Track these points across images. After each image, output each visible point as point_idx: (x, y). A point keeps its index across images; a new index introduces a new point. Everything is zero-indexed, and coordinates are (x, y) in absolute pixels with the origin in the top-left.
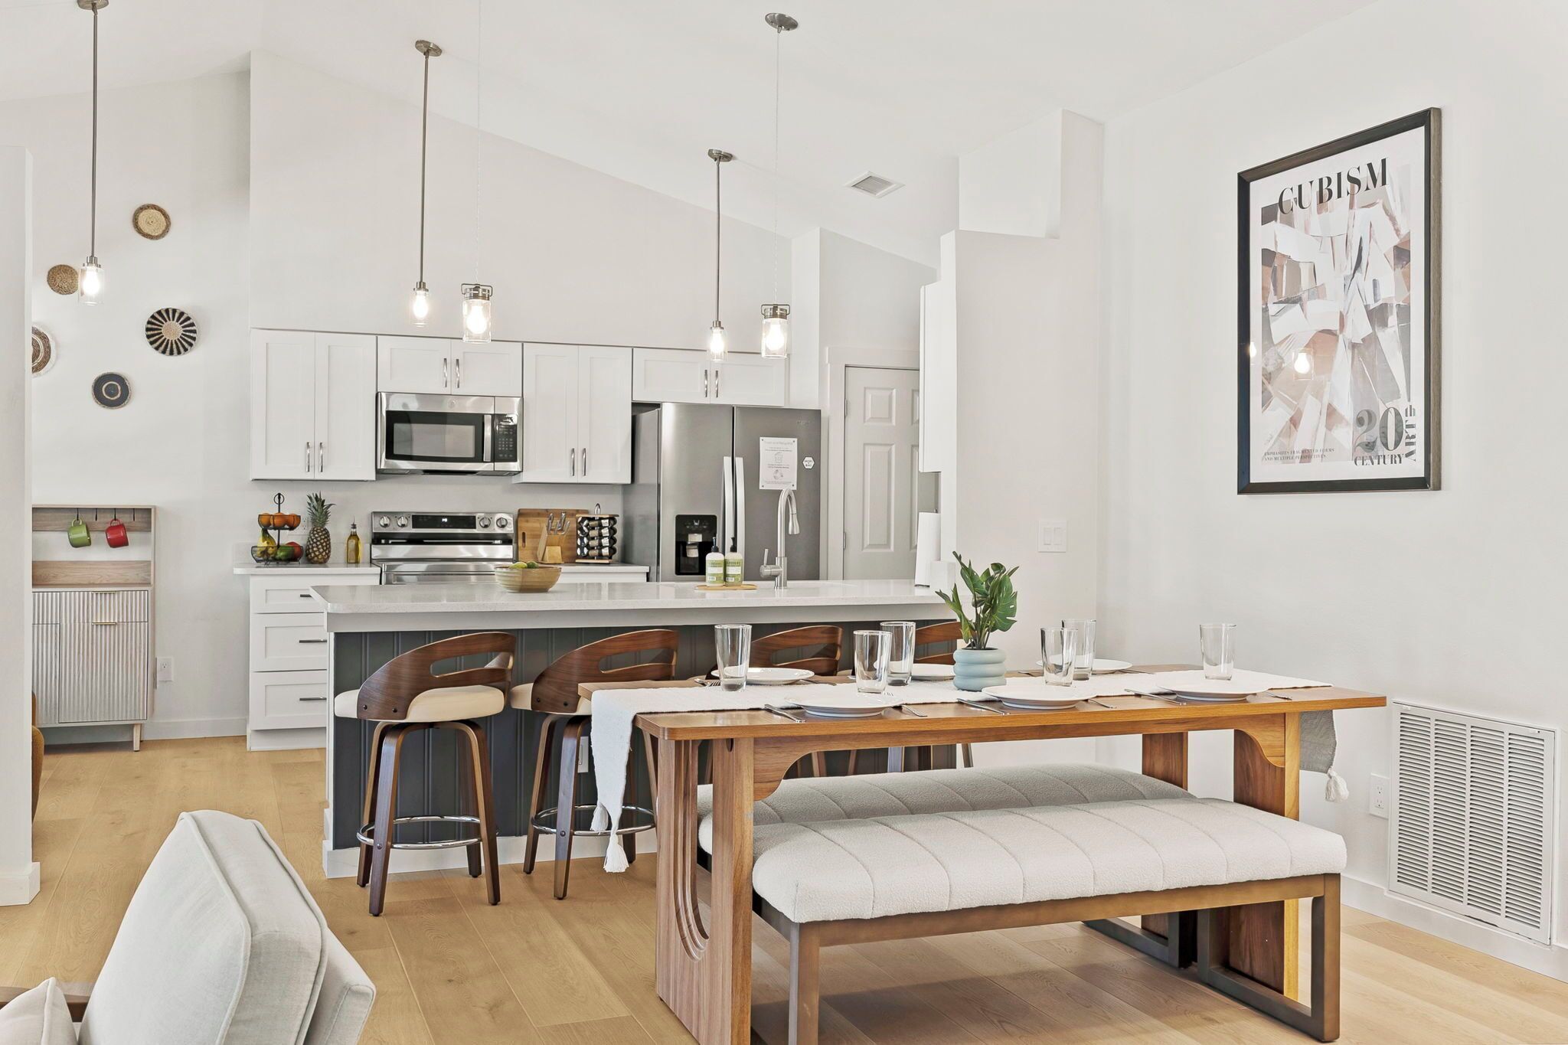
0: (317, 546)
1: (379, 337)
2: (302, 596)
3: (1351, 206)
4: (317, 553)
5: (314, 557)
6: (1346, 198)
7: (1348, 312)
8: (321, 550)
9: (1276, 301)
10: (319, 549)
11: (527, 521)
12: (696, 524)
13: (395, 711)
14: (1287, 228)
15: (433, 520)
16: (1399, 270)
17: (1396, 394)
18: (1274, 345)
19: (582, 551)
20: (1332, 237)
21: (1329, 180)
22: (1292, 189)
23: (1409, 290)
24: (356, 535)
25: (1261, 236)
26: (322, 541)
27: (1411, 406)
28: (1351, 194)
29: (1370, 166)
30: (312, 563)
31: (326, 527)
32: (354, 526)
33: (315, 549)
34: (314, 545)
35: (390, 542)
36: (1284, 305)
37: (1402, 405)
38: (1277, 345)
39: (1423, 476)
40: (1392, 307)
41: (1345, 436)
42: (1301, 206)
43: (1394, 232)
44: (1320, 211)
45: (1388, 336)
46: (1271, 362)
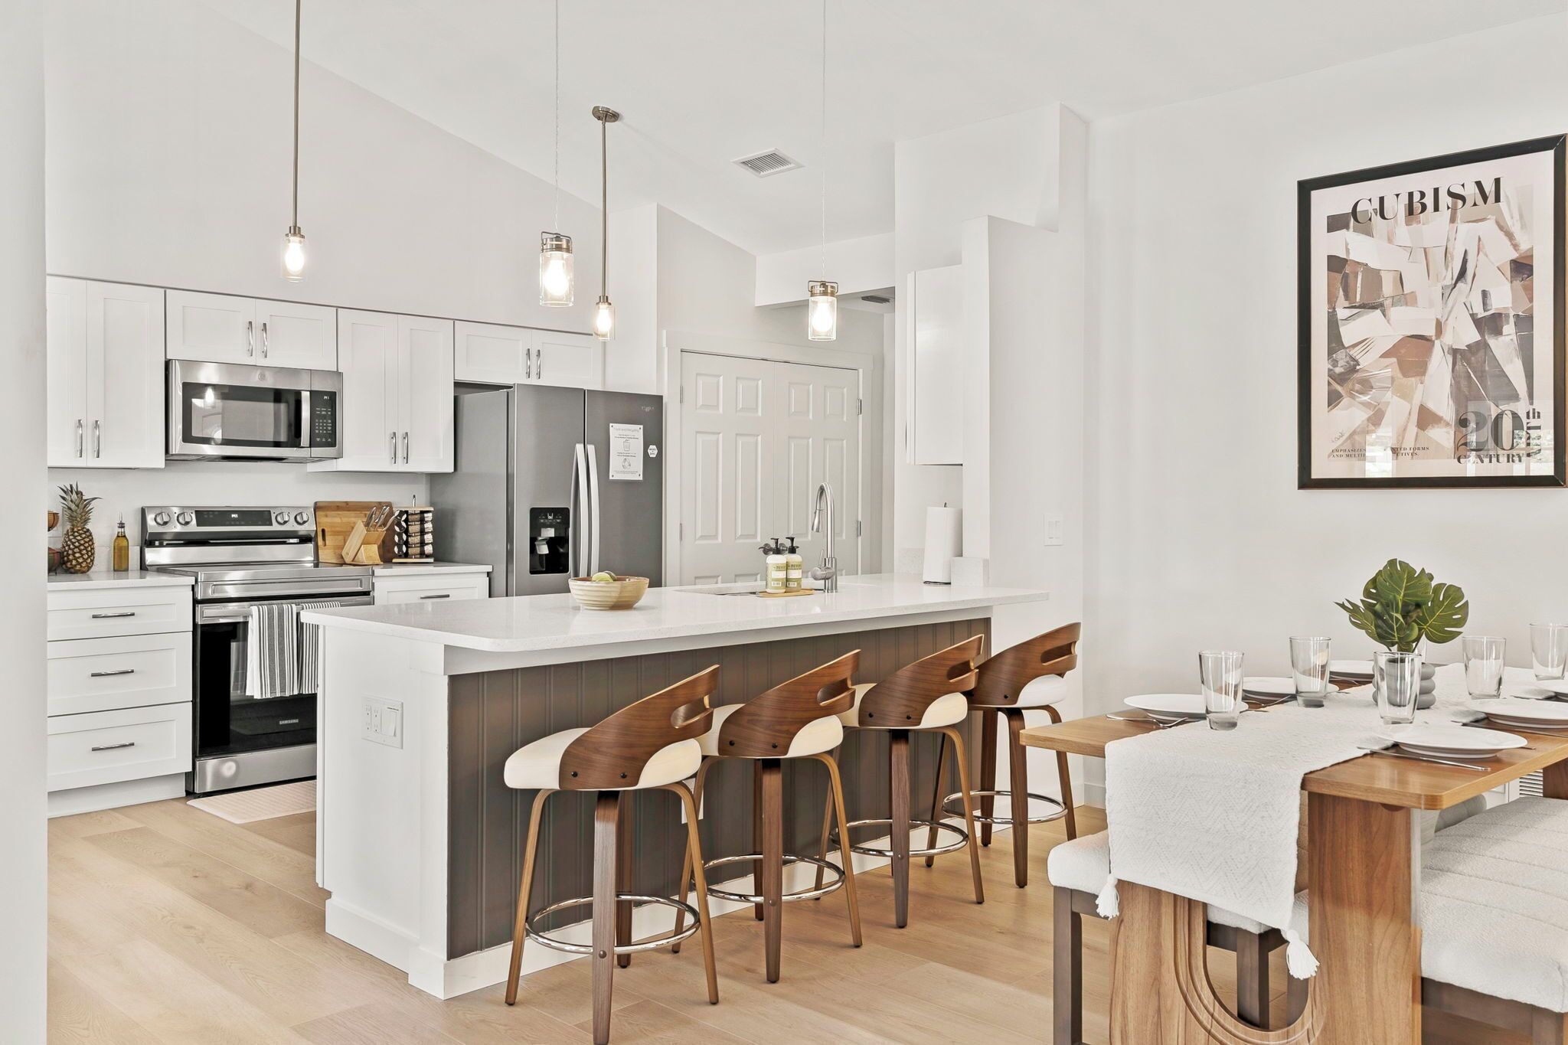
0: (81, 551)
1: (168, 291)
2: (95, 617)
3: (1453, 220)
4: (80, 560)
5: (75, 566)
6: (1445, 214)
7: (1447, 320)
8: (86, 557)
9: (1348, 305)
10: (82, 555)
11: (326, 516)
12: (550, 517)
13: (624, 776)
14: (1362, 237)
15: (220, 516)
16: (1518, 283)
17: (1514, 397)
18: (1344, 347)
19: (400, 549)
20: (1425, 249)
21: (1423, 195)
22: (1370, 200)
23: (1531, 300)
24: (125, 536)
25: (1324, 244)
26: (87, 545)
27: (1534, 410)
28: (1454, 210)
29: (1479, 184)
30: (71, 573)
31: (88, 526)
32: (122, 525)
33: (77, 555)
34: (76, 550)
35: (165, 543)
36: (1358, 310)
37: (1522, 408)
38: (1348, 347)
39: (1553, 474)
40: (1507, 316)
41: (1443, 436)
42: (1383, 217)
43: (1511, 248)
44: (1408, 223)
45: (1504, 346)
46: (1341, 363)
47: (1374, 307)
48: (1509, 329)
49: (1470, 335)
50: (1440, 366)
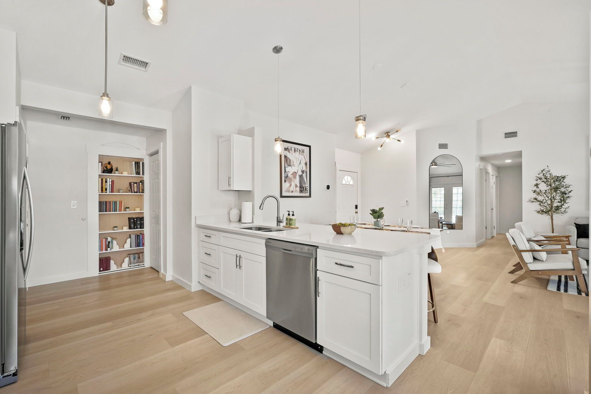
3: (299, 154)
6: (298, 152)
7: (298, 170)
9: (286, 165)
14: (289, 153)
16: (306, 166)
17: (305, 183)
18: (286, 172)
20: (296, 158)
21: (296, 148)
22: (290, 147)
23: (307, 169)
27: (307, 186)
29: (302, 149)
36: (288, 166)
39: (309, 196)
40: (305, 171)
41: (298, 189)
42: (291, 150)
43: (305, 160)
44: (294, 153)
45: (304, 175)
46: (286, 175)
47: (290, 166)
48: (305, 173)
49: (301, 173)
50: (298, 177)
